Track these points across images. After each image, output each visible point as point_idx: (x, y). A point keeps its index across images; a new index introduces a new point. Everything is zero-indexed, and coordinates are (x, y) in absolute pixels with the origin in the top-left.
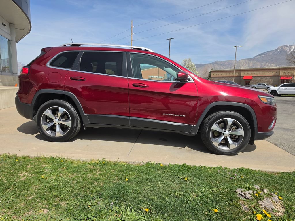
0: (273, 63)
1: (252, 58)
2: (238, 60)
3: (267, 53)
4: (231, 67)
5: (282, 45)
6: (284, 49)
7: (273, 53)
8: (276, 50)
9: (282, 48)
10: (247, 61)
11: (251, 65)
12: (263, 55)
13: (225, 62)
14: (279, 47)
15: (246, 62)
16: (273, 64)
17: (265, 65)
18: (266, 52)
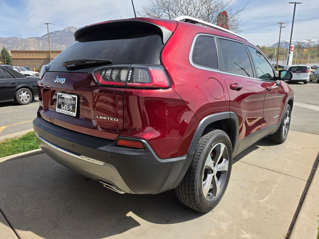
0: (63, 44)
1: (40, 37)
2: (25, 38)
3: (56, 33)
4: (17, 47)
5: (69, 27)
6: (71, 30)
7: (61, 34)
8: (64, 31)
9: (69, 30)
10: (36, 40)
11: (41, 44)
12: (52, 35)
13: (9, 39)
14: (66, 28)
15: (34, 41)
16: (63, 46)
17: (55, 46)
18: (54, 32)
